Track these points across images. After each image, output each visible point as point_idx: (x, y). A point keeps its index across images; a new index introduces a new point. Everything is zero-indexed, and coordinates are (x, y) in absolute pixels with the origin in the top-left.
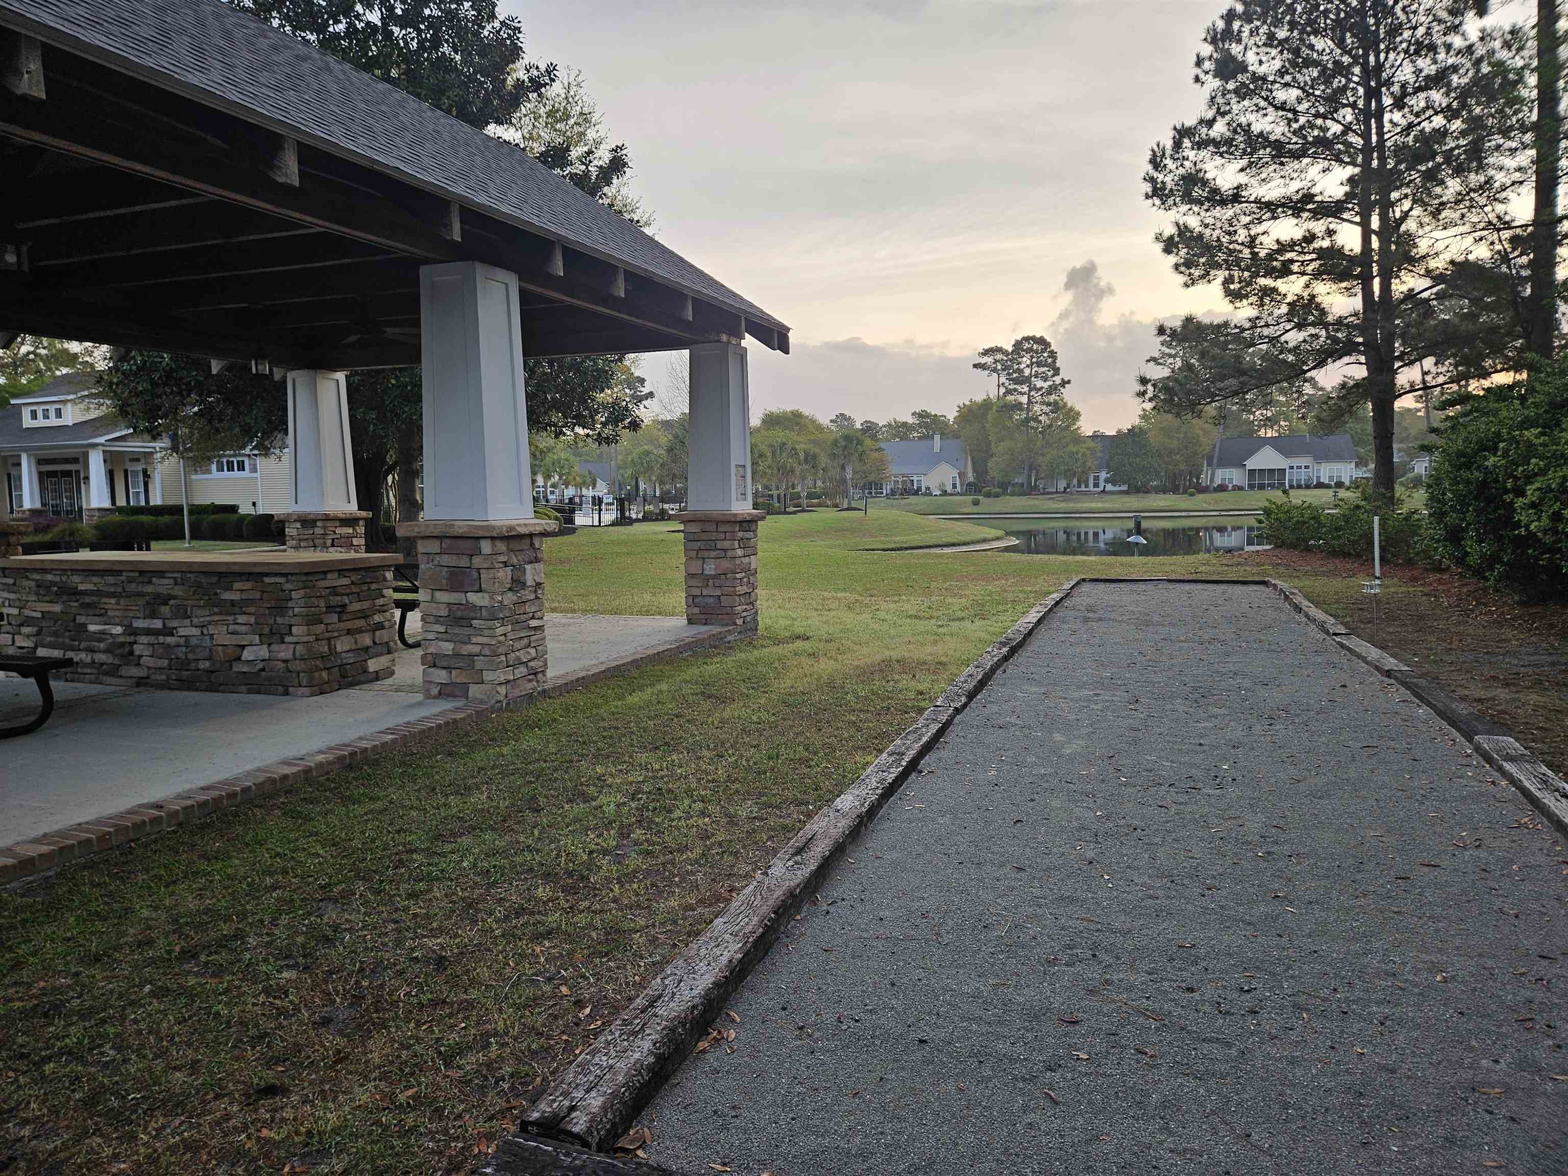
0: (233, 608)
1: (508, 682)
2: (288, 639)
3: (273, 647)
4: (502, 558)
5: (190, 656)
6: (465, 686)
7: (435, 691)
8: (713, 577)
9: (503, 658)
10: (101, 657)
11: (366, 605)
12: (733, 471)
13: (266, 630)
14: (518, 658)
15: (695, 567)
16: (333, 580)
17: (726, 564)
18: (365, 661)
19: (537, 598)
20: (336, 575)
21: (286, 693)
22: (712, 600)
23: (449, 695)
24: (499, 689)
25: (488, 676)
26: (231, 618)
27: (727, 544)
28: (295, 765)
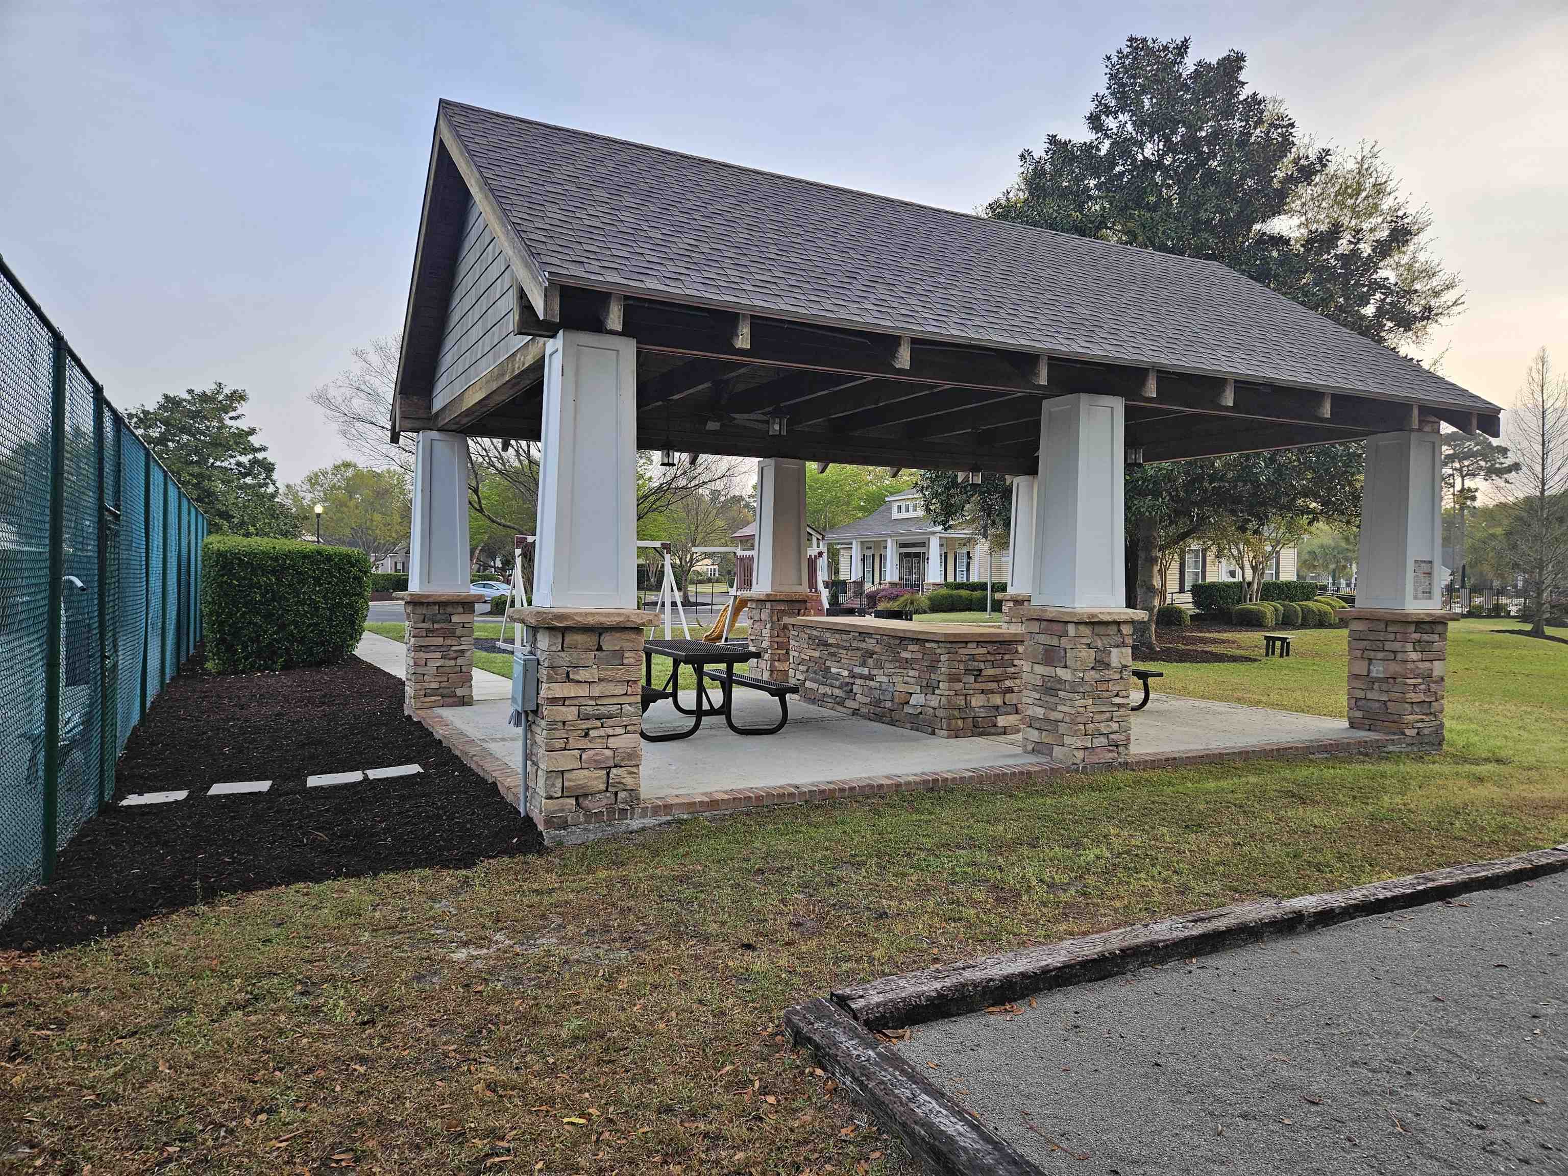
0: (907, 664)
1: (1086, 748)
2: (937, 692)
3: (928, 697)
4: (1085, 641)
5: (882, 698)
6: (1050, 747)
7: (1030, 748)
8: (1379, 680)
9: (1082, 727)
10: (837, 692)
11: (998, 671)
12: (1410, 565)
13: (924, 683)
14: (1098, 730)
15: (1361, 668)
16: (972, 649)
17: (1394, 668)
18: (996, 717)
19: (1121, 678)
20: (975, 645)
21: (933, 733)
22: (1377, 705)
23: (1039, 752)
24: (1076, 753)
25: (1067, 740)
26: (905, 672)
27: (1397, 646)
28: (892, 779)
